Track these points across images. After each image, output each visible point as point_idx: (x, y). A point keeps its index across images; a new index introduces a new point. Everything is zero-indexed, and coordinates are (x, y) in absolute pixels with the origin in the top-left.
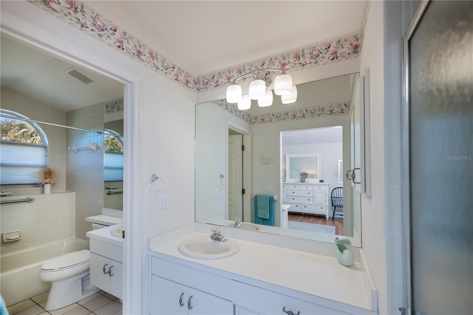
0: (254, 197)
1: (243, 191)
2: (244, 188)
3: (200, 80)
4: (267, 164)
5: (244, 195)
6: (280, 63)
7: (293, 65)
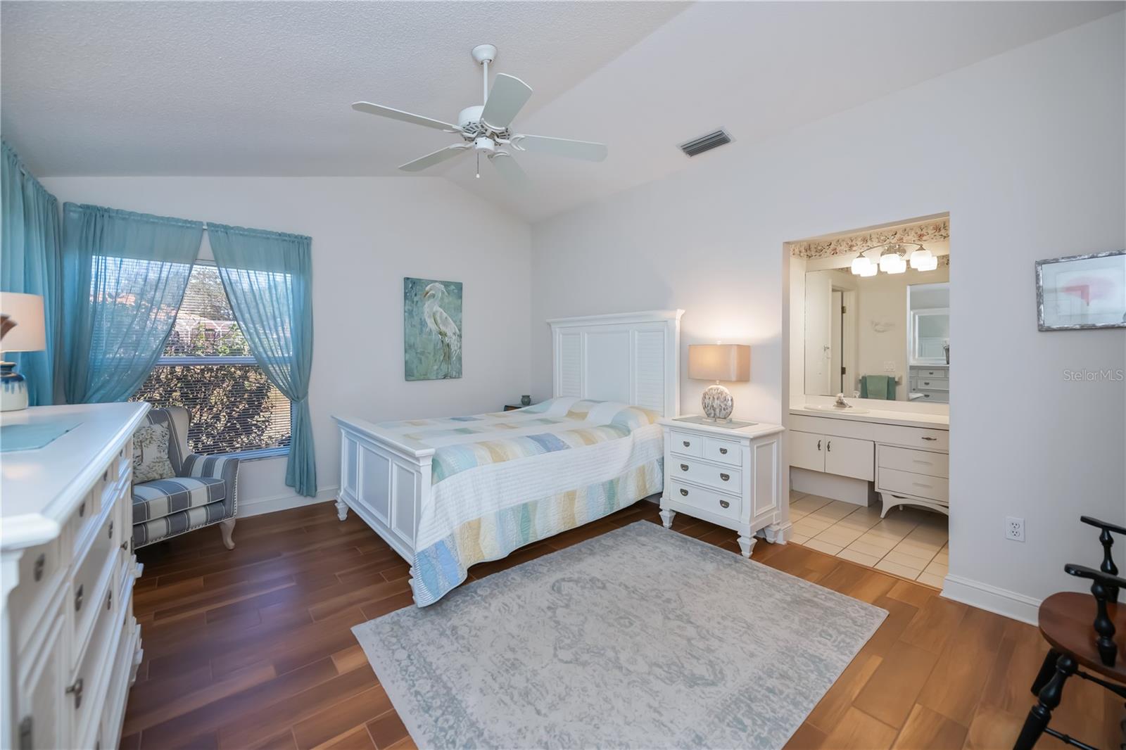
0: (861, 378)
1: (843, 371)
2: (844, 366)
3: (812, 246)
4: (883, 331)
5: (844, 375)
6: (917, 233)
7: (932, 236)
